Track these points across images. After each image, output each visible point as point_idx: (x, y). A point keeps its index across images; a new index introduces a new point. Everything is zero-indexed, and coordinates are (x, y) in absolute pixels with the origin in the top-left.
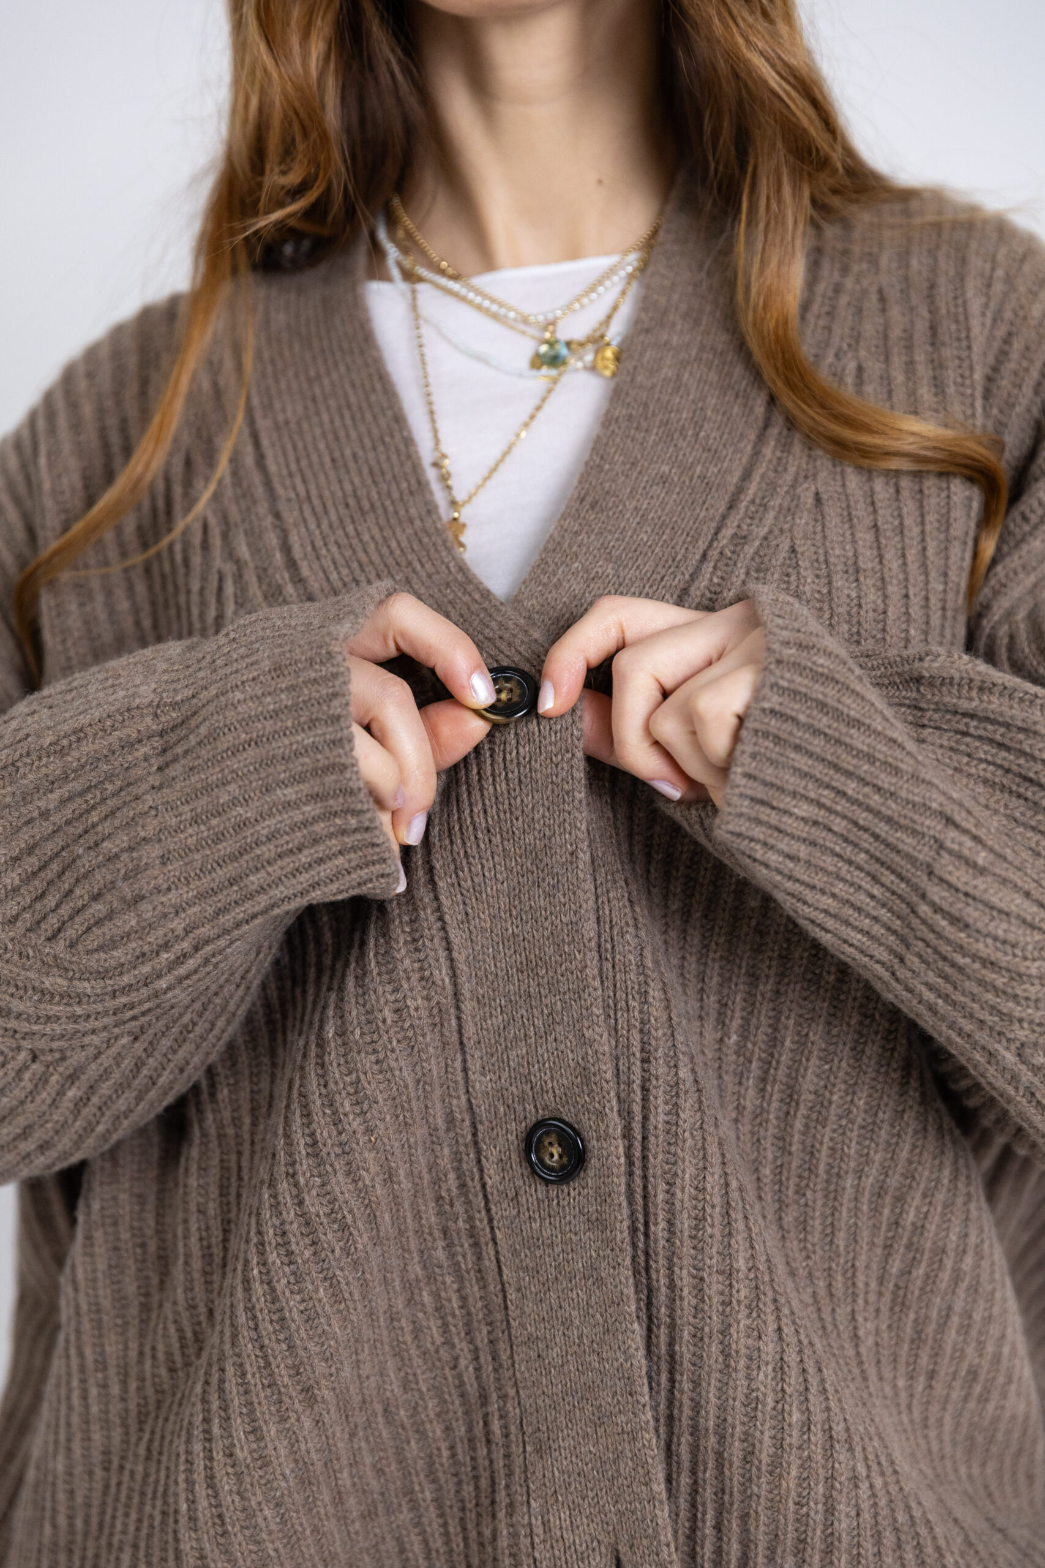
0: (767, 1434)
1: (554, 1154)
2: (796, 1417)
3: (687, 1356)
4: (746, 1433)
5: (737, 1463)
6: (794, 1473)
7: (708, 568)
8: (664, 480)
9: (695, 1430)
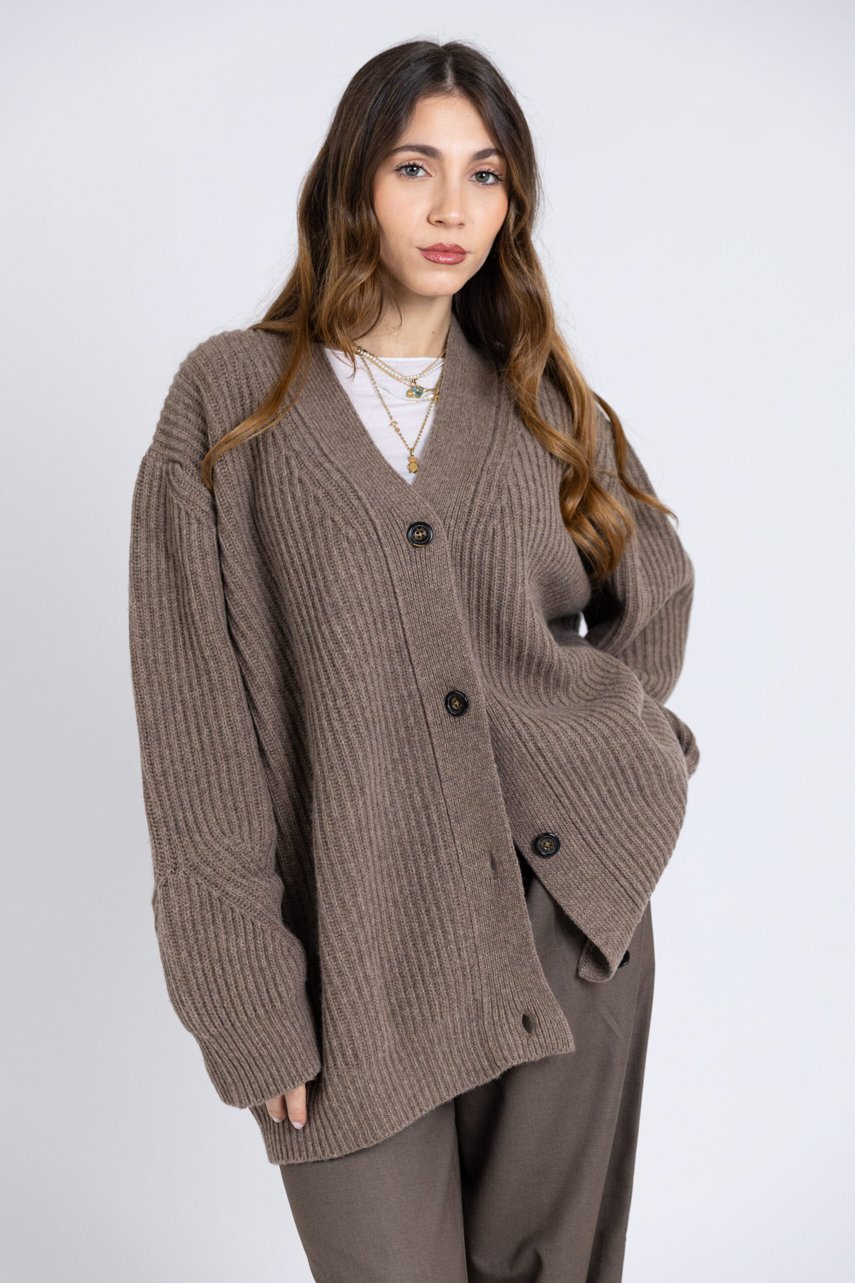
0: (584, 751)
1: (456, 704)
2: (589, 739)
3: (544, 745)
4: (578, 755)
5: (580, 766)
6: (600, 757)
7: (484, 473)
8: (460, 447)
9: (561, 767)
